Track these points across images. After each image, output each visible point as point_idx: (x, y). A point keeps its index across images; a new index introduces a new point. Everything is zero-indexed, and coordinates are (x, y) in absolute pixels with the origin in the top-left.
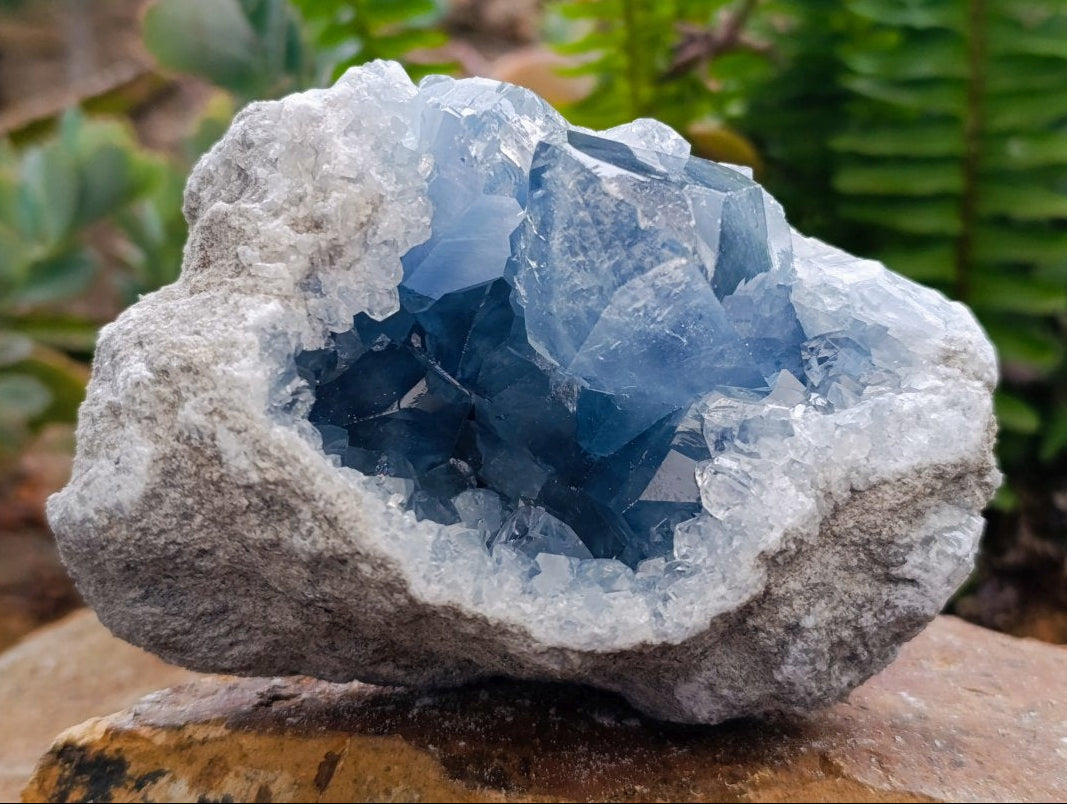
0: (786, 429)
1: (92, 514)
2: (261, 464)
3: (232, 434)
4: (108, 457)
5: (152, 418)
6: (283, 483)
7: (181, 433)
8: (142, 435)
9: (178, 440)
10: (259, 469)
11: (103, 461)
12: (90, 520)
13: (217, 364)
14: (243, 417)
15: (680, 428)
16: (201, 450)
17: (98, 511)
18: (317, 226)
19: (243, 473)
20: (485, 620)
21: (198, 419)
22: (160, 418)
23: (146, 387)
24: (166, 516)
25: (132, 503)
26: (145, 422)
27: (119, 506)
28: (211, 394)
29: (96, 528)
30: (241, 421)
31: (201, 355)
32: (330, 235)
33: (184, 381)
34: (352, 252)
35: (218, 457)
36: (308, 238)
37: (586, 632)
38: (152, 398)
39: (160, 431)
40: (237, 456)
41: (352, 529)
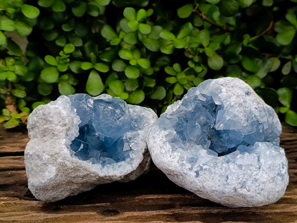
0: (138, 134)
1: (46, 181)
2: (73, 164)
3: (67, 162)
4: (47, 171)
5: (53, 163)
6: (77, 166)
7: (59, 164)
8: (52, 166)
9: (58, 165)
10: (73, 165)
11: (46, 172)
12: (46, 182)
13: (60, 152)
14: (68, 158)
15: (124, 139)
16: (63, 165)
17: (47, 180)
18: (65, 125)
19: (71, 167)
20: (110, 176)
21: (61, 161)
22: (55, 163)
23: (50, 159)
24: (59, 177)
25: (53, 177)
26: (52, 164)
27: (51, 178)
28: (62, 156)
29: (48, 183)
30: (68, 159)
31: (58, 151)
32: (68, 126)
33: (56, 156)
34: (72, 128)
35: (66, 166)
36: (64, 128)
37: (124, 172)
38: (52, 160)
39: (55, 165)
40: (69, 164)
41: (89, 169)
